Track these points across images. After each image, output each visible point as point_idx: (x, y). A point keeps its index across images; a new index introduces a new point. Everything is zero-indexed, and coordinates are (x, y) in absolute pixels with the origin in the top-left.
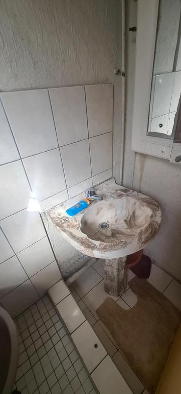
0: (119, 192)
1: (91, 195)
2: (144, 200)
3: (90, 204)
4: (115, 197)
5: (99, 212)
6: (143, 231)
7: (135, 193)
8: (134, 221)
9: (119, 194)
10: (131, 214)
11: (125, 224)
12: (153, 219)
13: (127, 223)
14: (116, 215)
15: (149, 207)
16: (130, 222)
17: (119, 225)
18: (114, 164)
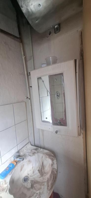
0: (33, 151)
1: (17, 158)
2: (47, 154)
3: (16, 164)
4: (31, 154)
5: (22, 168)
6: (49, 178)
7: (42, 149)
8: (44, 169)
9: (33, 152)
10: (41, 164)
11: (39, 174)
12: (53, 167)
13: (39, 172)
14: (33, 167)
15: (50, 158)
16: (41, 170)
17: (36, 175)
18: (29, 135)
